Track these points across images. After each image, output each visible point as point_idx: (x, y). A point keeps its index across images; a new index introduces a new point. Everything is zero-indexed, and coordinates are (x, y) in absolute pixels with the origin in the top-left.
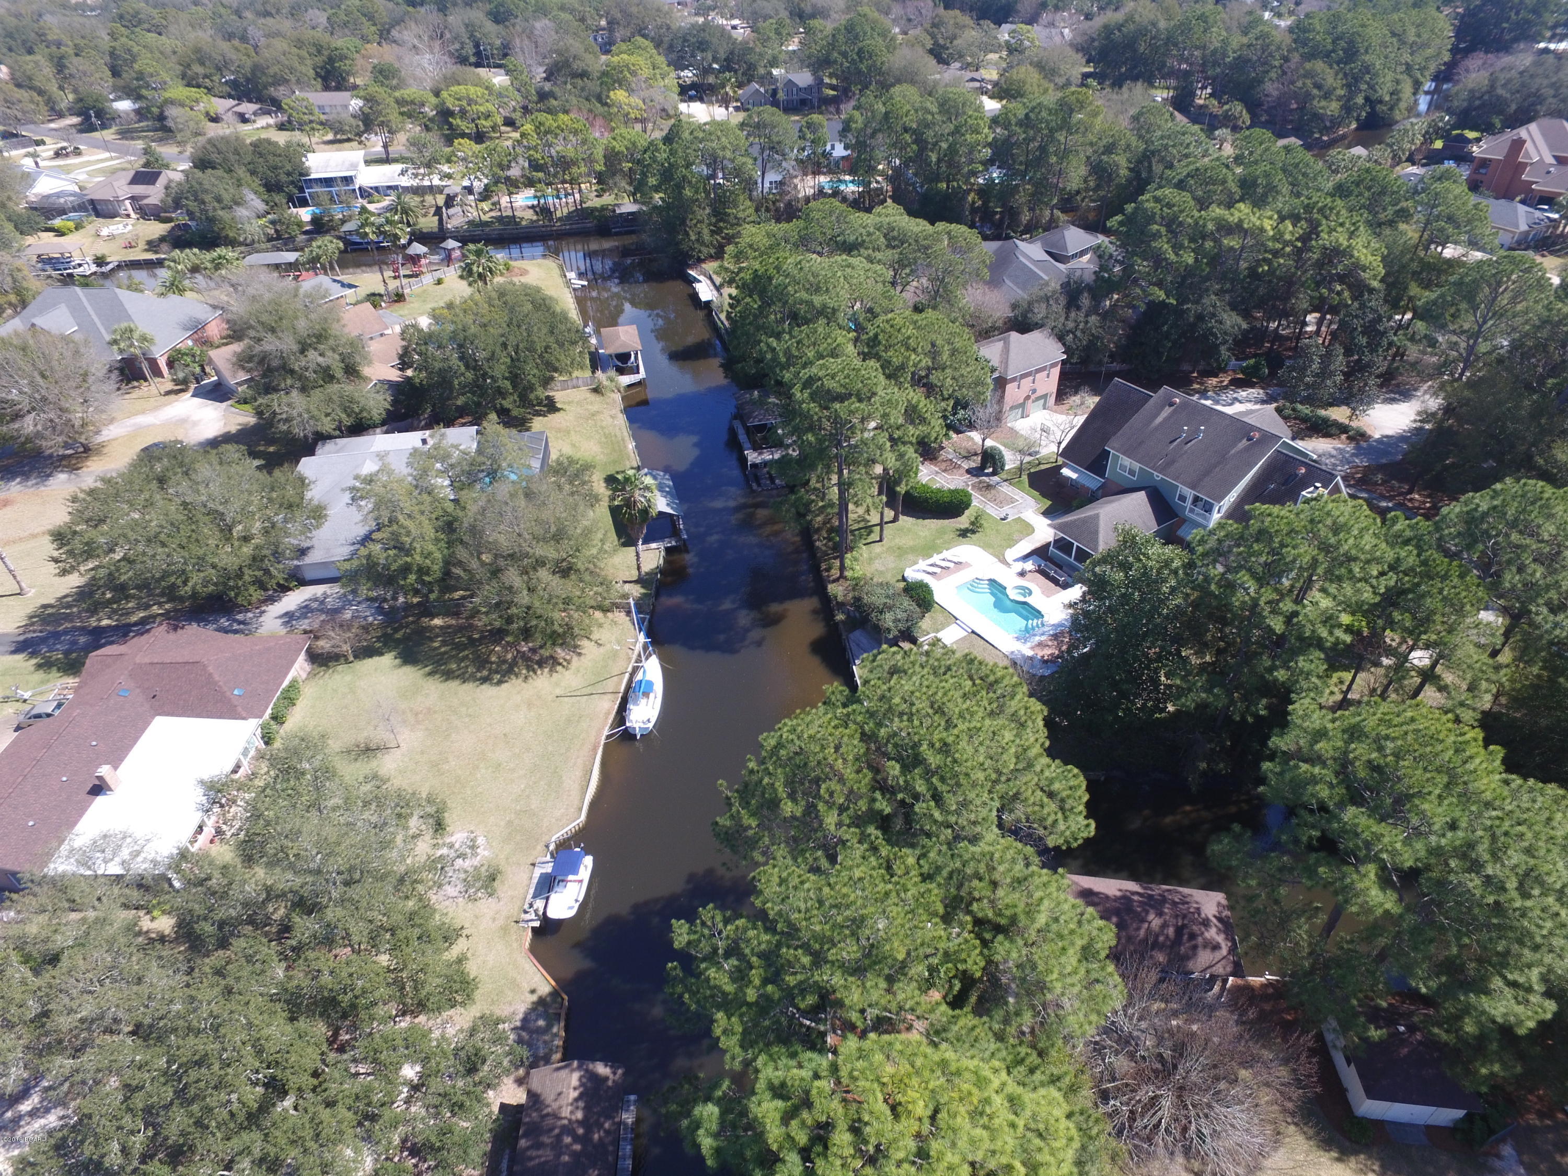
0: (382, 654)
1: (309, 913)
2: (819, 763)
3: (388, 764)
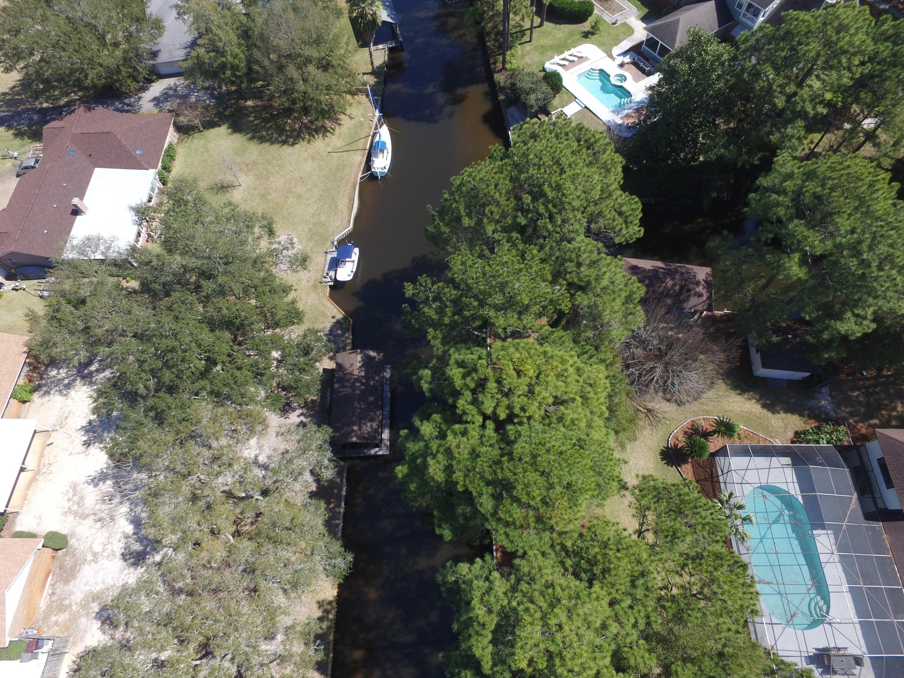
0: (219, 126)
1: (209, 279)
2: (485, 195)
3: (236, 196)
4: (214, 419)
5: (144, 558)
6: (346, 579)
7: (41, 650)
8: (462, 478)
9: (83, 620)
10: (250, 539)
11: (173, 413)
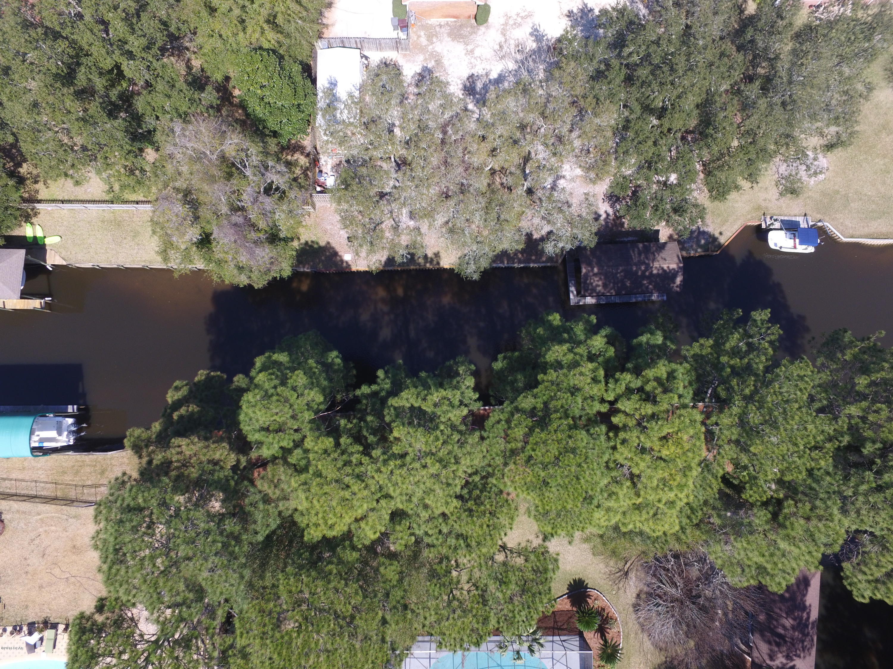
4: (599, 129)
5: (470, 94)
6: (458, 275)
7: (399, 31)
8: (550, 378)
9: (421, 57)
10: (489, 185)
11: (604, 88)
